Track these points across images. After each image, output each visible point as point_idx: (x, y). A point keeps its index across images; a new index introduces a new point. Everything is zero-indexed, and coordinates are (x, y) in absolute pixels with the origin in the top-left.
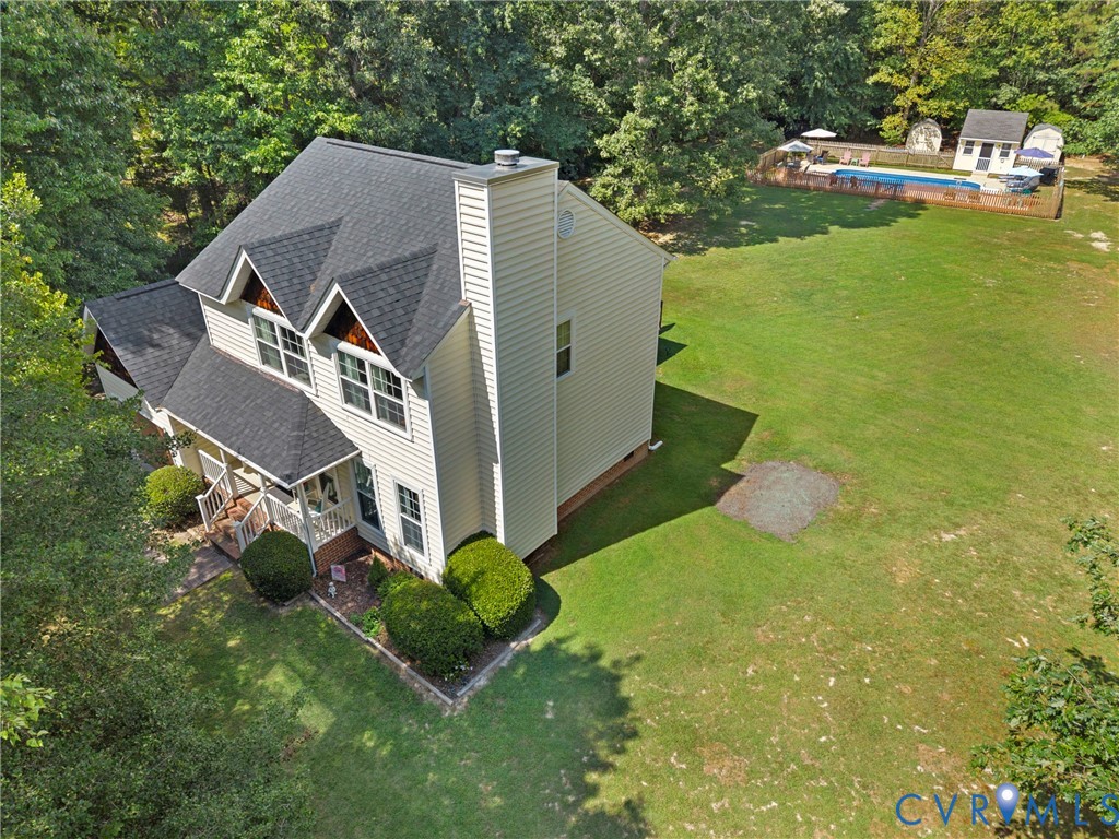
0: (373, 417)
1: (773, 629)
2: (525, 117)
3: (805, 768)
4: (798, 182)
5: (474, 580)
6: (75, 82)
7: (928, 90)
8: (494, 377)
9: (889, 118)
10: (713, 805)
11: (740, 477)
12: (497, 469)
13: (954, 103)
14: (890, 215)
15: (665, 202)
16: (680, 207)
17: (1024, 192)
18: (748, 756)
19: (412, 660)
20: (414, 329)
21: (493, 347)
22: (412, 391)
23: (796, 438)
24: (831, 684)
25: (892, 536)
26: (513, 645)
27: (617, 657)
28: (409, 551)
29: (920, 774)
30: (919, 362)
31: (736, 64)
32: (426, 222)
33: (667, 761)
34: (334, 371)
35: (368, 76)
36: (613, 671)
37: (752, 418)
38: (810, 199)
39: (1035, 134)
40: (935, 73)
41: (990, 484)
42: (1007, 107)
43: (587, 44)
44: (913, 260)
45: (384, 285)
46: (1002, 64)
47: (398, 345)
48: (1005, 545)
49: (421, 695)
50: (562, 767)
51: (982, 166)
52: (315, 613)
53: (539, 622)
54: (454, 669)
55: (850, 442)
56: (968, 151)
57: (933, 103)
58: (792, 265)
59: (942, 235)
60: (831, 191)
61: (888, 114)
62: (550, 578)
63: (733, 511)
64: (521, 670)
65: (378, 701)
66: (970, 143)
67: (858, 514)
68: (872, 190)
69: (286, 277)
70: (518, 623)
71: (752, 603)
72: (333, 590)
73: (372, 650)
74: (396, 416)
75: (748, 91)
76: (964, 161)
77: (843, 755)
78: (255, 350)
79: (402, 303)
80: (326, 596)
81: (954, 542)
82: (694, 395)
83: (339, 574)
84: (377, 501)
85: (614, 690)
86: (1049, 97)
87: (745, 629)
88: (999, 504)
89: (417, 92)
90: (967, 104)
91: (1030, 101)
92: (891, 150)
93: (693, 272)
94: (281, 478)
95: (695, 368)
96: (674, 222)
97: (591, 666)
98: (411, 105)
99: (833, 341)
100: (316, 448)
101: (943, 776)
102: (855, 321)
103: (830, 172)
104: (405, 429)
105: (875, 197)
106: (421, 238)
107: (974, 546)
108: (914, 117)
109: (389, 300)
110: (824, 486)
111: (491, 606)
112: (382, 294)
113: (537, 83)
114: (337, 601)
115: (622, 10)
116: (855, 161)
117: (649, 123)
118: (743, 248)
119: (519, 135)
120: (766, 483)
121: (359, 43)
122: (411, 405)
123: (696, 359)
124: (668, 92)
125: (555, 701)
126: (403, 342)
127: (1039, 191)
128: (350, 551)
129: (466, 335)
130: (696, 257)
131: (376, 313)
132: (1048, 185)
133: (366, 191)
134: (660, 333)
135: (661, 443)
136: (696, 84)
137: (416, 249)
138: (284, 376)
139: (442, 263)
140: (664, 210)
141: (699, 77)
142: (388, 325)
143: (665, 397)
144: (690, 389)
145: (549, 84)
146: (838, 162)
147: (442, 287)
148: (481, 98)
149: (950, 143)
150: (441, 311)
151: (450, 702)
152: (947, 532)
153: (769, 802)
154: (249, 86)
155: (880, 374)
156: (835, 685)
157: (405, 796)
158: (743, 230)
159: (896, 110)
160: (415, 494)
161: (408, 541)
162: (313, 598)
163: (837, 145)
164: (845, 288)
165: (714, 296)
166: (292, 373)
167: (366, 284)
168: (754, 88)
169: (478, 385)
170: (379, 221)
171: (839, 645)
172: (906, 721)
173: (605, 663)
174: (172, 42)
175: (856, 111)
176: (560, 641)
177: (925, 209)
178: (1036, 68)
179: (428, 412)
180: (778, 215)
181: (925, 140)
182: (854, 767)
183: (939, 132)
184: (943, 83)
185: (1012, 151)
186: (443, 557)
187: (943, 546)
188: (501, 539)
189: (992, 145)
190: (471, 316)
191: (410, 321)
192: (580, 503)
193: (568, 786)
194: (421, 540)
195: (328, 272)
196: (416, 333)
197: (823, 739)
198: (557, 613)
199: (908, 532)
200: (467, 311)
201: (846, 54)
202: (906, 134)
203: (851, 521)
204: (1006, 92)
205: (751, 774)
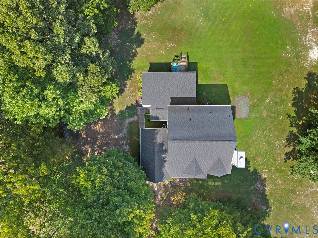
3: (266, 153)
10: (260, 164)
11: (235, 107)
25: (260, 107)
48: (275, 98)
63: (238, 117)
67: (254, 103)
77: (269, 149)
81: (269, 102)
87: (251, 139)
120: (239, 106)
152: (267, 100)
153: (265, 159)
156: (264, 140)
203: (253, 106)
205: (262, 157)
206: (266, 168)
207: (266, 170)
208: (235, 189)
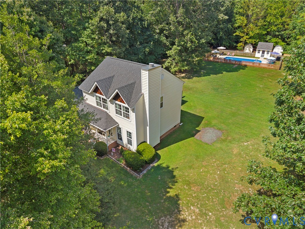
0: (122, 117)
1: (206, 162)
2: (149, 47)
3: (212, 188)
4: (216, 60)
5: (143, 151)
6: (57, 45)
7: (249, 37)
8: (148, 108)
9: (239, 44)
10: (193, 195)
11: (200, 131)
12: (148, 128)
13: (255, 40)
14: (238, 69)
15: (183, 66)
16: (186, 68)
17: (272, 63)
18: (201, 186)
19: (130, 167)
20: (132, 99)
21: (148, 102)
22: (131, 111)
23: (213, 122)
24: (218, 173)
25: (233, 144)
26: (151, 165)
27: (173, 167)
28: (129, 145)
29: (236, 190)
30: (243, 105)
31: (200, 34)
32: (133, 76)
33: (184, 187)
34: (114, 107)
35: (114, 39)
36: (172, 170)
37: (203, 118)
38: (219, 65)
39: (276, 48)
40: (251, 33)
41: (256, 133)
42: (269, 41)
43: (164, 30)
44: (243, 80)
45: (126, 90)
46: (267, 30)
47: (129, 102)
48: (258, 145)
49: (133, 174)
50: (162, 188)
51: (262, 56)
52: (109, 158)
53: (156, 160)
54: (139, 169)
55: (225, 123)
56: (259, 52)
57: (250, 40)
58: (214, 82)
59: (251, 74)
60: (224, 63)
61: (239, 43)
62: (158, 152)
63: (198, 138)
64: (153, 170)
65: (124, 176)
66: (259, 50)
67: (226, 139)
68: (234, 62)
69: (104, 88)
70: (152, 160)
71: (202, 157)
72: (112, 154)
73: (121, 166)
74: (127, 117)
75: (203, 40)
76: (258, 55)
77: (220, 186)
78: (96, 103)
79: (130, 93)
80: (111, 155)
81: (247, 145)
82: (190, 113)
83: (114, 150)
84: (122, 135)
85: (172, 174)
86: (279, 39)
87: (200, 162)
88: (258, 137)
89: (125, 42)
90: (259, 40)
91: (274, 40)
92: (239, 52)
93: (190, 83)
94: (103, 129)
95: (190, 106)
96: (185, 71)
97: (167, 169)
98: (123, 45)
99: (223, 100)
100: (110, 123)
101: (241, 190)
102: (228, 95)
103: (224, 57)
104: (129, 119)
105: (235, 64)
106: (132, 80)
107: (251, 146)
108: (246, 43)
109: (127, 93)
110: (219, 133)
111: (147, 156)
112: (126, 92)
113: (152, 39)
114: (114, 156)
115: (173, 23)
116: (231, 55)
117: (179, 48)
118: (202, 78)
119: (148, 51)
120: (206, 132)
121: (112, 32)
122: (131, 114)
123: (190, 104)
124: (184, 41)
125: (160, 176)
126: (130, 101)
127: (276, 63)
128: (115, 146)
129: (142, 100)
130: (190, 80)
131: (125, 95)
132: (279, 61)
133: (119, 69)
134: (182, 98)
135: (182, 123)
136: (190, 39)
137: (131, 82)
138: (102, 108)
139: (137, 85)
140: (183, 68)
141: (191, 38)
142: (127, 98)
143: (183, 114)
144: (189, 111)
145: (155, 39)
146: (226, 55)
147: (137, 90)
148: (139, 42)
149: (254, 50)
150: (137, 95)
151: (139, 176)
152: (245, 143)
153: (204, 194)
154: (87, 42)
155: (233, 108)
156: (219, 173)
157: (131, 193)
158: (202, 73)
159: (241, 42)
160: (131, 133)
161: (128, 143)
162: (108, 156)
163: (226, 51)
164: (226, 87)
165: (195, 89)
166: (104, 107)
167: (123, 89)
168: (204, 40)
169: (144, 110)
170: (123, 76)
171: (220, 165)
172: (234, 180)
173: (170, 168)
174: (70, 31)
175: (231, 42)
176: (161, 164)
177: (247, 67)
178: (276, 31)
179: (135, 115)
180: (210, 69)
181: (248, 50)
182: (222, 188)
183: (252, 47)
184: (252, 35)
185: (269, 52)
186: (136, 146)
187: (244, 146)
188: (148, 143)
189: (265, 51)
190: (144, 96)
191: (131, 97)
192: (164, 136)
193: (164, 191)
194: (132, 143)
195: (113, 86)
196: (132, 100)
197: (216, 183)
198: (160, 159)
199: (237, 143)
200: (143, 95)
201: (228, 28)
202: (244, 48)
203: (224, 141)
204: (269, 37)
205: (201, 189)
206: (199, 206)
207: (198, 210)
208: (125, 201)
